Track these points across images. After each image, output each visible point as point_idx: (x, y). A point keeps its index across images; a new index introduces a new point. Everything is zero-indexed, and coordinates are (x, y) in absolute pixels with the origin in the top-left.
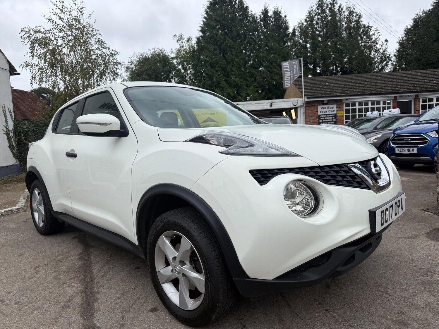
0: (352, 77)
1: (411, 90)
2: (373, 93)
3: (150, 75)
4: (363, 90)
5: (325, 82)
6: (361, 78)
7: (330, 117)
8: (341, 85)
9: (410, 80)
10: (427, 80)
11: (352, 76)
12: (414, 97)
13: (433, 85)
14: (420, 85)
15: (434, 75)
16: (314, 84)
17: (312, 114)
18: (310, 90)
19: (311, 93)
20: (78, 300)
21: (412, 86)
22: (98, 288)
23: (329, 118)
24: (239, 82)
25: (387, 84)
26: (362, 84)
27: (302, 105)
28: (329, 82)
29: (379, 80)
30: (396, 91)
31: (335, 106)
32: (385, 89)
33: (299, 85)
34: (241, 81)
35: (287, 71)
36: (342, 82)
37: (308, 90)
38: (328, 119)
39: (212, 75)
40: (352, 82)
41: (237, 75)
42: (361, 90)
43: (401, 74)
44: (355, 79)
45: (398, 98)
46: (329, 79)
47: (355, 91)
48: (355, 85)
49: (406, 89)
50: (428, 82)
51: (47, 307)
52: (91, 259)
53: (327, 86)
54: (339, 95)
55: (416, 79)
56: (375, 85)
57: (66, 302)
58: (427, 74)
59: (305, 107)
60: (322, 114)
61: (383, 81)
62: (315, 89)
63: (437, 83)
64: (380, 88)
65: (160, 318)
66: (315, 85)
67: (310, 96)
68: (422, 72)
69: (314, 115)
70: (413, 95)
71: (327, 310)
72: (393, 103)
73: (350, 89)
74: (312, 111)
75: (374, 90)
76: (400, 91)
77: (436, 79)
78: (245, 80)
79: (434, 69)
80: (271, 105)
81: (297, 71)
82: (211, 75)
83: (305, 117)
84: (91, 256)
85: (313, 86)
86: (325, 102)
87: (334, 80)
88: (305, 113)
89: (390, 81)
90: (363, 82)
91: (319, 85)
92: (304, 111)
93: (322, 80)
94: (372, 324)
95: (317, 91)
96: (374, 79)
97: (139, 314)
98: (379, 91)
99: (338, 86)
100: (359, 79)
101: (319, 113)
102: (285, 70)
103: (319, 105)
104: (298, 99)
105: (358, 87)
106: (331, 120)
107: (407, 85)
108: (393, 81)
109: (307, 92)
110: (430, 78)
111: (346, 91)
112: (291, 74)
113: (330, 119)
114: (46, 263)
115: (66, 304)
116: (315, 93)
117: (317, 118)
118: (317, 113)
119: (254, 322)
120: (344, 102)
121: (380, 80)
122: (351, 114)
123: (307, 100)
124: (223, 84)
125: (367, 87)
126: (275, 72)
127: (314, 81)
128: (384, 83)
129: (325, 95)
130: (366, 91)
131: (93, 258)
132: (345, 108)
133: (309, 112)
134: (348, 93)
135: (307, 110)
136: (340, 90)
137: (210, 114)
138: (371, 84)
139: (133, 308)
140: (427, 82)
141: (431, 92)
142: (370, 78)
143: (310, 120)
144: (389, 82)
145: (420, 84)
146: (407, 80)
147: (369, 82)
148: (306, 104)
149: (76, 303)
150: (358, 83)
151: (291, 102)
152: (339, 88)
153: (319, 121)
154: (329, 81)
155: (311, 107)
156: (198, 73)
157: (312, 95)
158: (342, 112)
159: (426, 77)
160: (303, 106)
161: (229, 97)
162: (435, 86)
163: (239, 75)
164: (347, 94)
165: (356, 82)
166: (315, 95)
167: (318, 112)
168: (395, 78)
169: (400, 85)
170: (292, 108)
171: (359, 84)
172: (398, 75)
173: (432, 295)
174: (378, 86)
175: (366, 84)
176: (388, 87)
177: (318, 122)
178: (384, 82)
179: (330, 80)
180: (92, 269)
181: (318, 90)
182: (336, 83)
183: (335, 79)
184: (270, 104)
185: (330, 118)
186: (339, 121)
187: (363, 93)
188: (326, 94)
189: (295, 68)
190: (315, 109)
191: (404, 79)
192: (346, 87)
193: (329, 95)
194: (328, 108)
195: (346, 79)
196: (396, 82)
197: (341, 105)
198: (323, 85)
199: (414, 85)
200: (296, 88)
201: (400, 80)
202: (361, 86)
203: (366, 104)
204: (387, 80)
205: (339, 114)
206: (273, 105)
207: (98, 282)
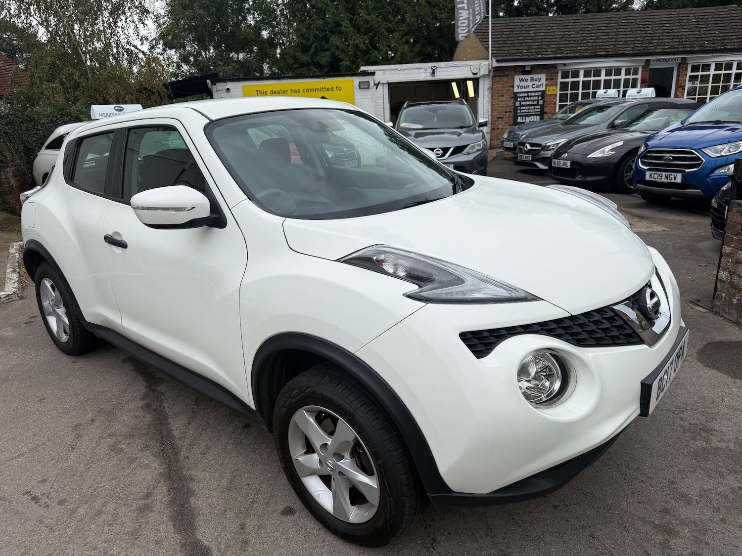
0: (575, 20)
1: (675, 48)
2: (611, 53)
3: (207, 6)
4: (594, 47)
5: (528, 29)
6: (591, 23)
7: (533, 96)
8: (555, 37)
9: (675, 28)
10: (705, 29)
11: (575, 18)
12: (679, 61)
13: (713, 40)
14: (692, 39)
15: (717, 19)
16: (508, 33)
17: (504, 90)
18: (502, 45)
19: (503, 52)
20: (162, 494)
21: (678, 40)
22: (189, 469)
23: (532, 98)
24: (374, 22)
25: (636, 36)
26: (593, 35)
27: (487, 73)
28: (536, 30)
29: (622, 27)
30: (650, 51)
31: (543, 77)
32: (632, 46)
33: (482, 34)
34: (378, 22)
35: (463, 8)
36: (558, 30)
37: (497, 46)
38: (529, 101)
39: (325, 8)
40: (576, 29)
41: (370, 9)
42: (591, 48)
43: (661, 17)
44: (580, 24)
45: (652, 62)
46: (535, 23)
47: (579, 48)
48: (580, 35)
49: (667, 47)
50: (706, 32)
51: (115, 510)
52: (164, 407)
53: (531, 38)
54: (551, 56)
55: (685, 27)
56: (615, 37)
57: (142, 498)
58: (706, 17)
59: (492, 78)
60: (520, 90)
61: (630, 29)
62: (510, 42)
63: (721, 35)
64: (622, 43)
65: (302, 528)
66: (511, 35)
67: (502, 58)
68: (696, 12)
69: (506, 93)
70: (677, 58)
71: (555, 507)
72: (643, 71)
73: (571, 45)
74: (503, 84)
75: (612, 47)
76: (657, 51)
77: (719, 28)
78: (385, 18)
79: (718, 7)
80: (433, 73)
81: (480, 8)
82: (323, 8)
83: (492, 96)
84: (162, 401)
85: (507, 37)
86: (528, 69)
87: (543, 25)
88: (492, 89)
89: (642, 29)
90: (595, 31)
91: (517, 34)
92: (490, 85)
93: (523, 24)
94: (624, 532)
95: (513, 48)
96: (614, 25)
97: (267, 520)
98: (621, 49)
99: (551, 37)
100: (588, 23)
101: (516, 90)
102: (459, 6)
103: (517, 75)
104: (481, 61)
105: (585, 41)
106: (535, 103)
107: (669, 38)
108: (647, 29)
109: (497, 49)
110: (710, 25)
111: (564, 49)
112: (469, 14)
113: (533, 101)
114: (89, 418)
115: (144, 502)
116: (511, 52)
117: (511, 98)
118: (512, 89)
119: (448, 532)
120: (559, 68)
121: (625, 27)
122: (569, 92)
123: (495, 64)
124: (346, 27)
125: (601, 40)
126: (441, 4)
127: (508, 27)
128: (631, 33)
129: (527, 55)
130: (600, 49)
131: (168, 406)
132: (560, 80)
133: (499, 86)
134: (567, 53)
135: (495, 84)
136: (554, 46)
137: (324, 90)
138: (608, 34)
139: (254, 507)
140: (703, 32)
141: (708, 53)
142: (607, 22)
143: (499, 101)
144: (639, 32)
145: (692, 36)
146: (669, 28)
147: (604, 31)
148: (494, 71)
149: (160, 501)
150: (586, 32)
151: (468, 68)
152: (552, 43)
153: (515, 103)
154: (535, 27)
155: (503, 78)
156: (298, 5)
157: (504, 55)
158: (554, 87)
159: (704, 23)
160: (488, 75)
161: (357, 52)
162: (716, 42)
163: (374, 9)
164: (567, 55)
165: (582, 29)
166: (510, 56)
167: (513, 87)
168: (651, 23)
169: (657, 38)
170: (470, 79)
171: (588, 35)
172: (656, 17)
173: (709, 476)
174: (619, 40)
175: (599, 34)
176: (637, 42)
177: (512, 105)
178: (631, 31)
179: (537, 26)
180: (172, 430)
181: (516, 45)
182: (547, 31)
183: (546, 23)
184: (432, 71)
185: (534, 98)
186: (548, 104)
187: (593, 54)
188: (529, 54)
189: (477, 3)
190: (510, 81)
191: (665, 25)
192: (564, 39)
193: (534, 57)
194: (532, 79)
195: (565, 24)
196: (651, 32)
197: (553, 75)
198: (525, 35)
199: (681, 38)
200: (477, 40)
201: (657, 28)
202: (590, 38)
203: (597, 73)
204: (636, 26)
205: (549, 91)
206: (436, 73)
207: (187, 458)
